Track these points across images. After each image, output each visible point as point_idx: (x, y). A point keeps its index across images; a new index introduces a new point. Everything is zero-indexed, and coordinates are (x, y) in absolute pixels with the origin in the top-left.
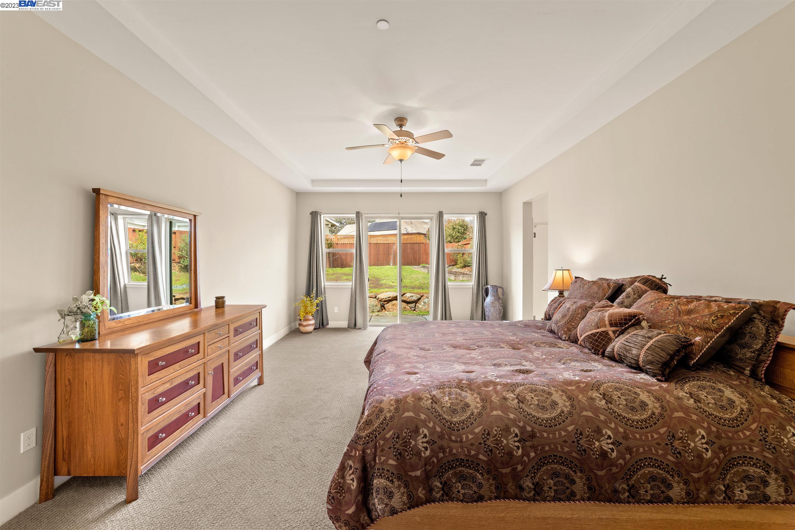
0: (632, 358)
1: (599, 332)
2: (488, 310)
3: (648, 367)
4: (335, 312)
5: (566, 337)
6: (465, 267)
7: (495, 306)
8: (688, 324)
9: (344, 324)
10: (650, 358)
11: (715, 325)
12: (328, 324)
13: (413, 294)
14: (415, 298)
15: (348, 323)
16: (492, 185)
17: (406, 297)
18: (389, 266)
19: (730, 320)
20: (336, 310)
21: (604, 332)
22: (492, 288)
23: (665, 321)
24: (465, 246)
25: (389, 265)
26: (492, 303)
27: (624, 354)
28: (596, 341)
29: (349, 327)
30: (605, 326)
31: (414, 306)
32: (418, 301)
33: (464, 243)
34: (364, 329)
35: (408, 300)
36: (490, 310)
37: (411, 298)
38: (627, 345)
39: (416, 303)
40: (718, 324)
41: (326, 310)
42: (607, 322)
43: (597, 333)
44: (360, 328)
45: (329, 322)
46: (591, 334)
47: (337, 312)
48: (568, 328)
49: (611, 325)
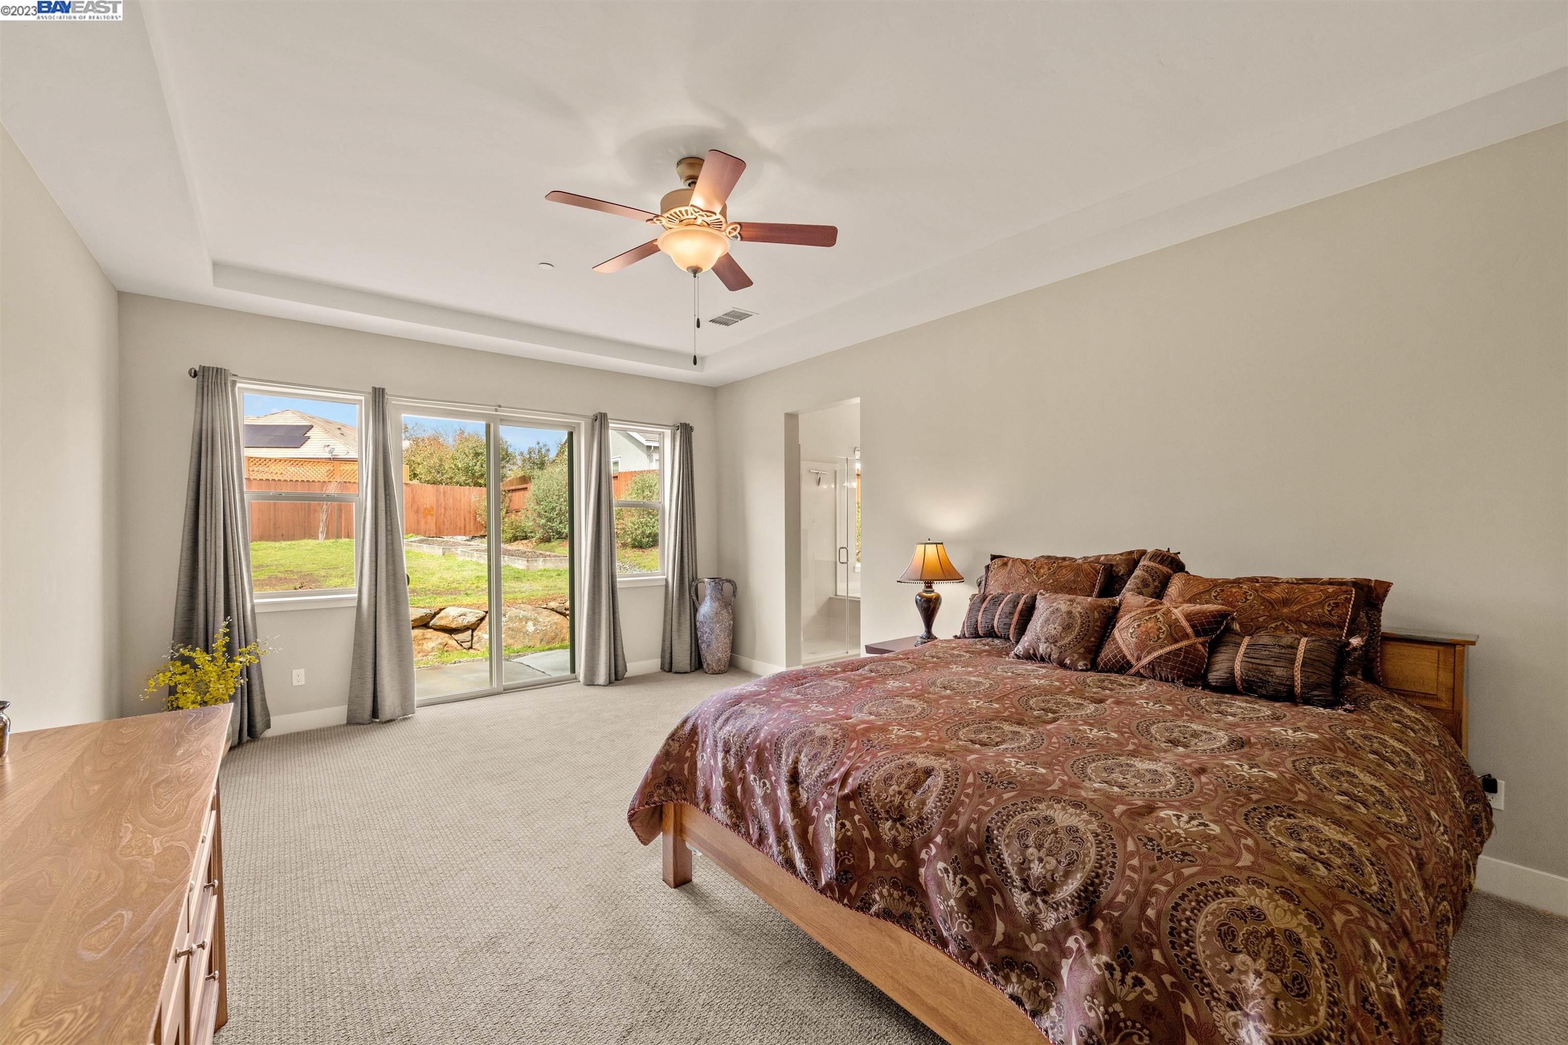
0: (1279, 684)
1: (1182, 648)
2: (708, 630)
3: (1315, 693)
4: (295, 683)
5: (1085, 665)
6: (515, 540)
7: (722, 620)
8: (1297, 620)
9: (337, 714)
10: (1314, 679)
11: (1336, 618)
12: (268, 726)
13: (463, 610)
14: (471, 618)
15: (349, 710)
16: (710, 373)
17: (446, 617)
18: (311, 542)
19: (1347, 608)
20: (299, 677)
21: (1190, 646)
22: (713, 584)
23: (1257, 618)
24: (510, 494)
25: (315, 537)
26: (717, 613)
27: (1260, 679)
28: (1184, 663)
29: (352, 722)
30: (1186, 636)
31: (470, 638)
32: (478, 625)
33: (507, 488)
34: (405, 719)
35: (453, 626)
36: (712, 630)
37: (460, 620)
38: (1259, 664)
39: (473, 631)
40: (1338, 617)
41: (261, 683)
42: (1189, 630)
43: (1180, 649)
44: (394, 717)
45: (273, 719)
46: (1168, 653)
47: (303, 683)
48: (1085, 648)
49: (1197, 634)
